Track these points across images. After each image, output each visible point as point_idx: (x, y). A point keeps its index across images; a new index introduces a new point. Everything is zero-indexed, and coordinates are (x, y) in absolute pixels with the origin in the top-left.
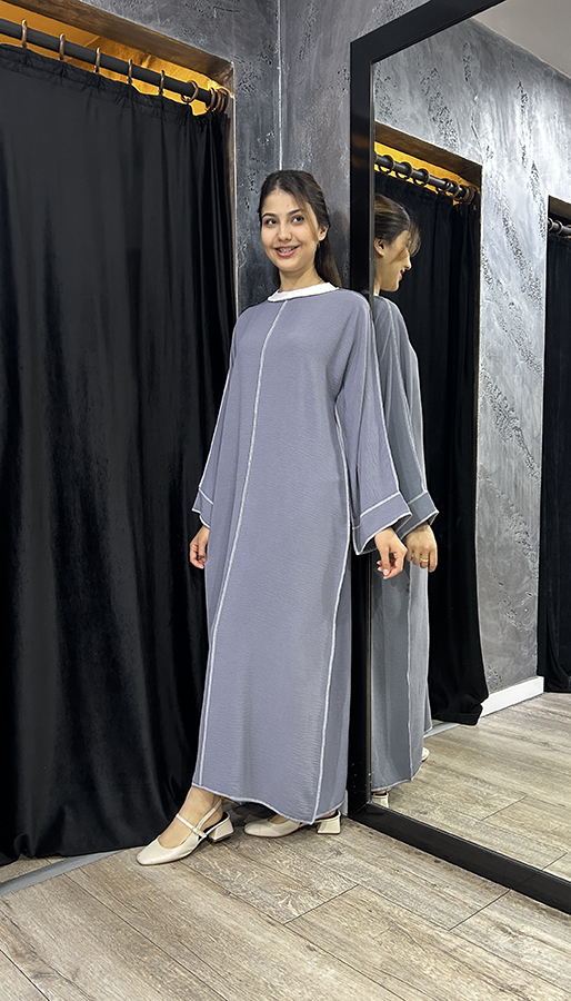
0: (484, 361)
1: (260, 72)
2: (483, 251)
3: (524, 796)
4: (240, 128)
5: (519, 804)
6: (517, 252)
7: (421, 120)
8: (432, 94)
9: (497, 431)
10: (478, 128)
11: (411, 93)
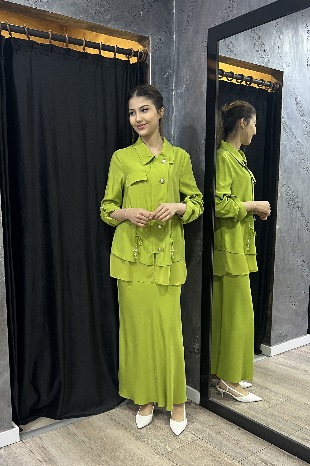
0: (282, 173)
1: (163, 40)
2: (282, 116)
3: (288, 399)
4: (153, 69)
5: (285, 403)
6: (303, 115)
7: (250, 52)
8: (256, 38)
9: (288, 209)
10: (281, 52)
11: (244, 39)
